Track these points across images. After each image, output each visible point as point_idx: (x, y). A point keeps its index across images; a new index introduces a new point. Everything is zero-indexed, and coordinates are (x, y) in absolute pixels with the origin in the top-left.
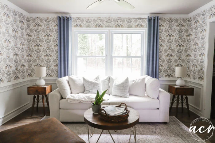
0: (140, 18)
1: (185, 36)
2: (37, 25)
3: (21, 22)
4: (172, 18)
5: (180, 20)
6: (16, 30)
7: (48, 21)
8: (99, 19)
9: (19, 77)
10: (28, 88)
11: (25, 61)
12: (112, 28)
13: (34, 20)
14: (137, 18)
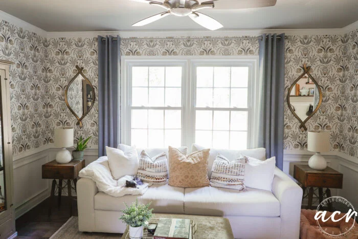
0: (246, 38)
1: (334, 69)
2: (61, 52)
3: (33, 48)
4: (309, 36)
5: (325, 40)
6: (24, 63)
7: (80, 44)
8: (171, 40)
9: (28, 146)
10: (43, 166)
11: (40, 116)
12: (193, 56)
13: (56, 44)
14: (241, 36)
